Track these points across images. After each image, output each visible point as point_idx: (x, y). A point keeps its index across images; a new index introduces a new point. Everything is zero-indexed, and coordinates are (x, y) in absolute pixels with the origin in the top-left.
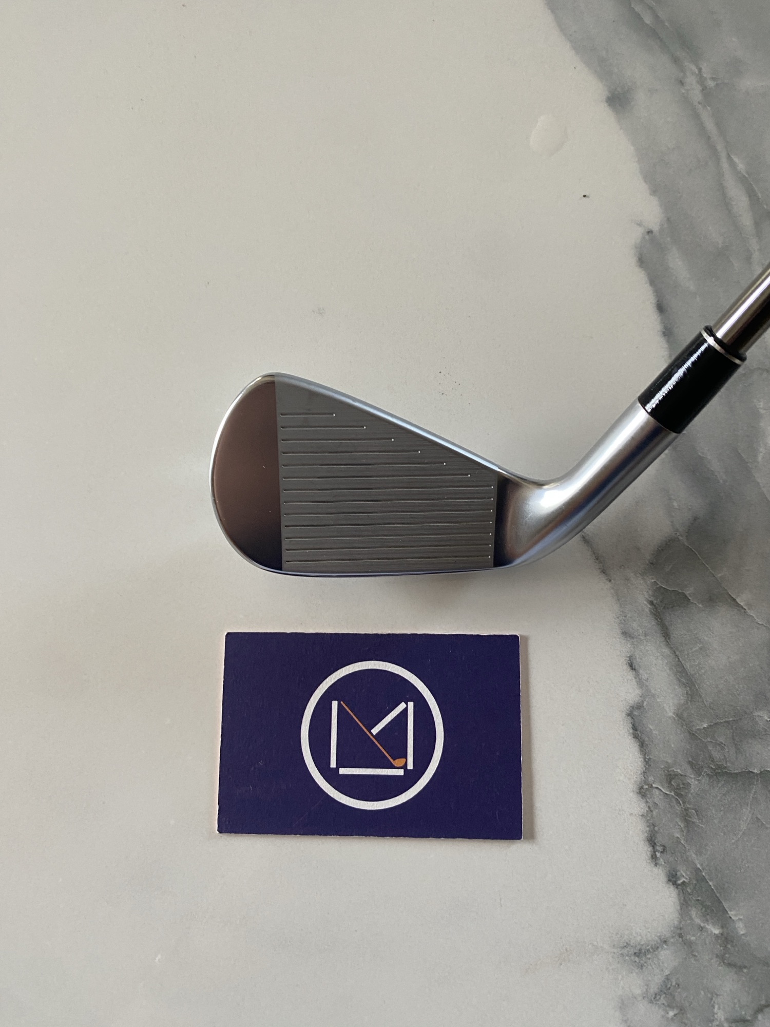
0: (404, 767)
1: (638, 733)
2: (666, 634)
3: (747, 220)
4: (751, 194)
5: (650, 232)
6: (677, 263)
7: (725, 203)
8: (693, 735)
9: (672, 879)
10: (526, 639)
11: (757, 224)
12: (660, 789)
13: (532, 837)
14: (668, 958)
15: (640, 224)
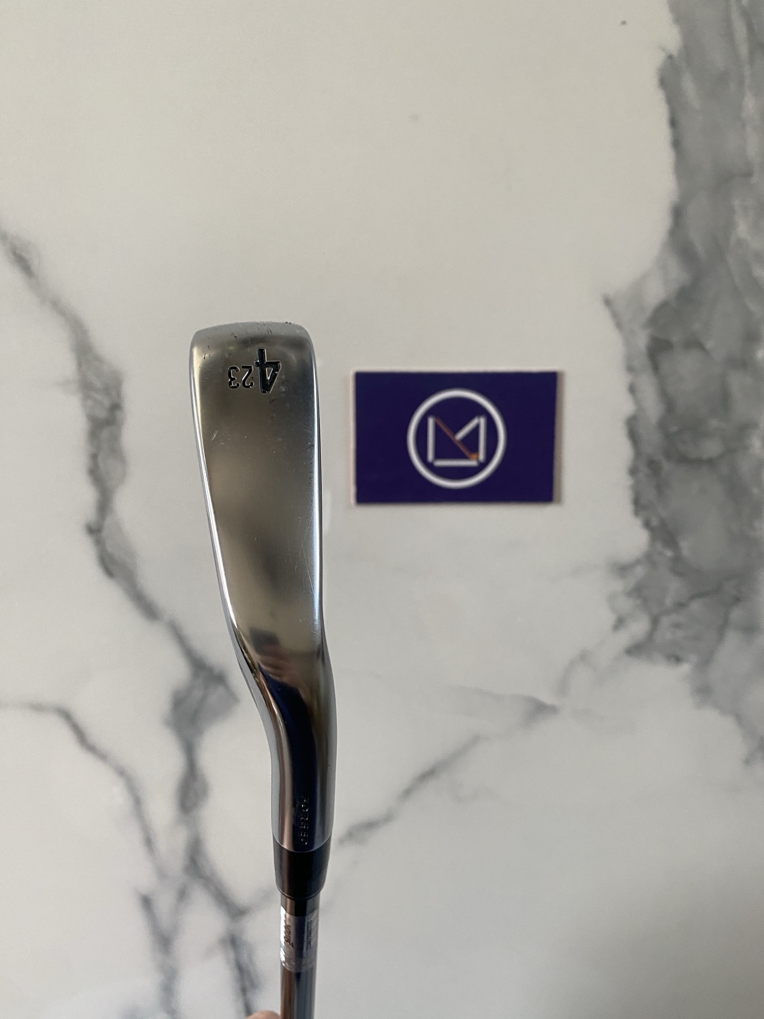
0: (477, 459)
1: (634, 435)
2: (656, 367)
3: (744, 50)
4: (750, 27)
5: (670, 57)
6: (689, 85)
7: (729, 34)
8: (667, 436)
9: (647, 525)
10: (562, 374)
11: (751, 52)
12: (644, 470)
13: (559, 501)
14: (640, 571)
15: (664, 50)
